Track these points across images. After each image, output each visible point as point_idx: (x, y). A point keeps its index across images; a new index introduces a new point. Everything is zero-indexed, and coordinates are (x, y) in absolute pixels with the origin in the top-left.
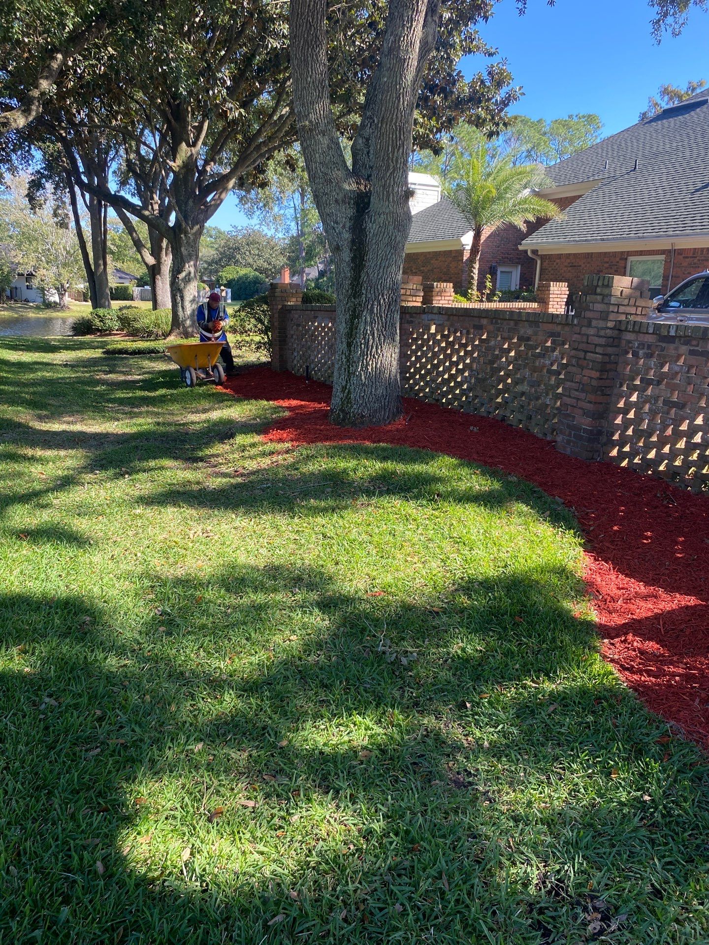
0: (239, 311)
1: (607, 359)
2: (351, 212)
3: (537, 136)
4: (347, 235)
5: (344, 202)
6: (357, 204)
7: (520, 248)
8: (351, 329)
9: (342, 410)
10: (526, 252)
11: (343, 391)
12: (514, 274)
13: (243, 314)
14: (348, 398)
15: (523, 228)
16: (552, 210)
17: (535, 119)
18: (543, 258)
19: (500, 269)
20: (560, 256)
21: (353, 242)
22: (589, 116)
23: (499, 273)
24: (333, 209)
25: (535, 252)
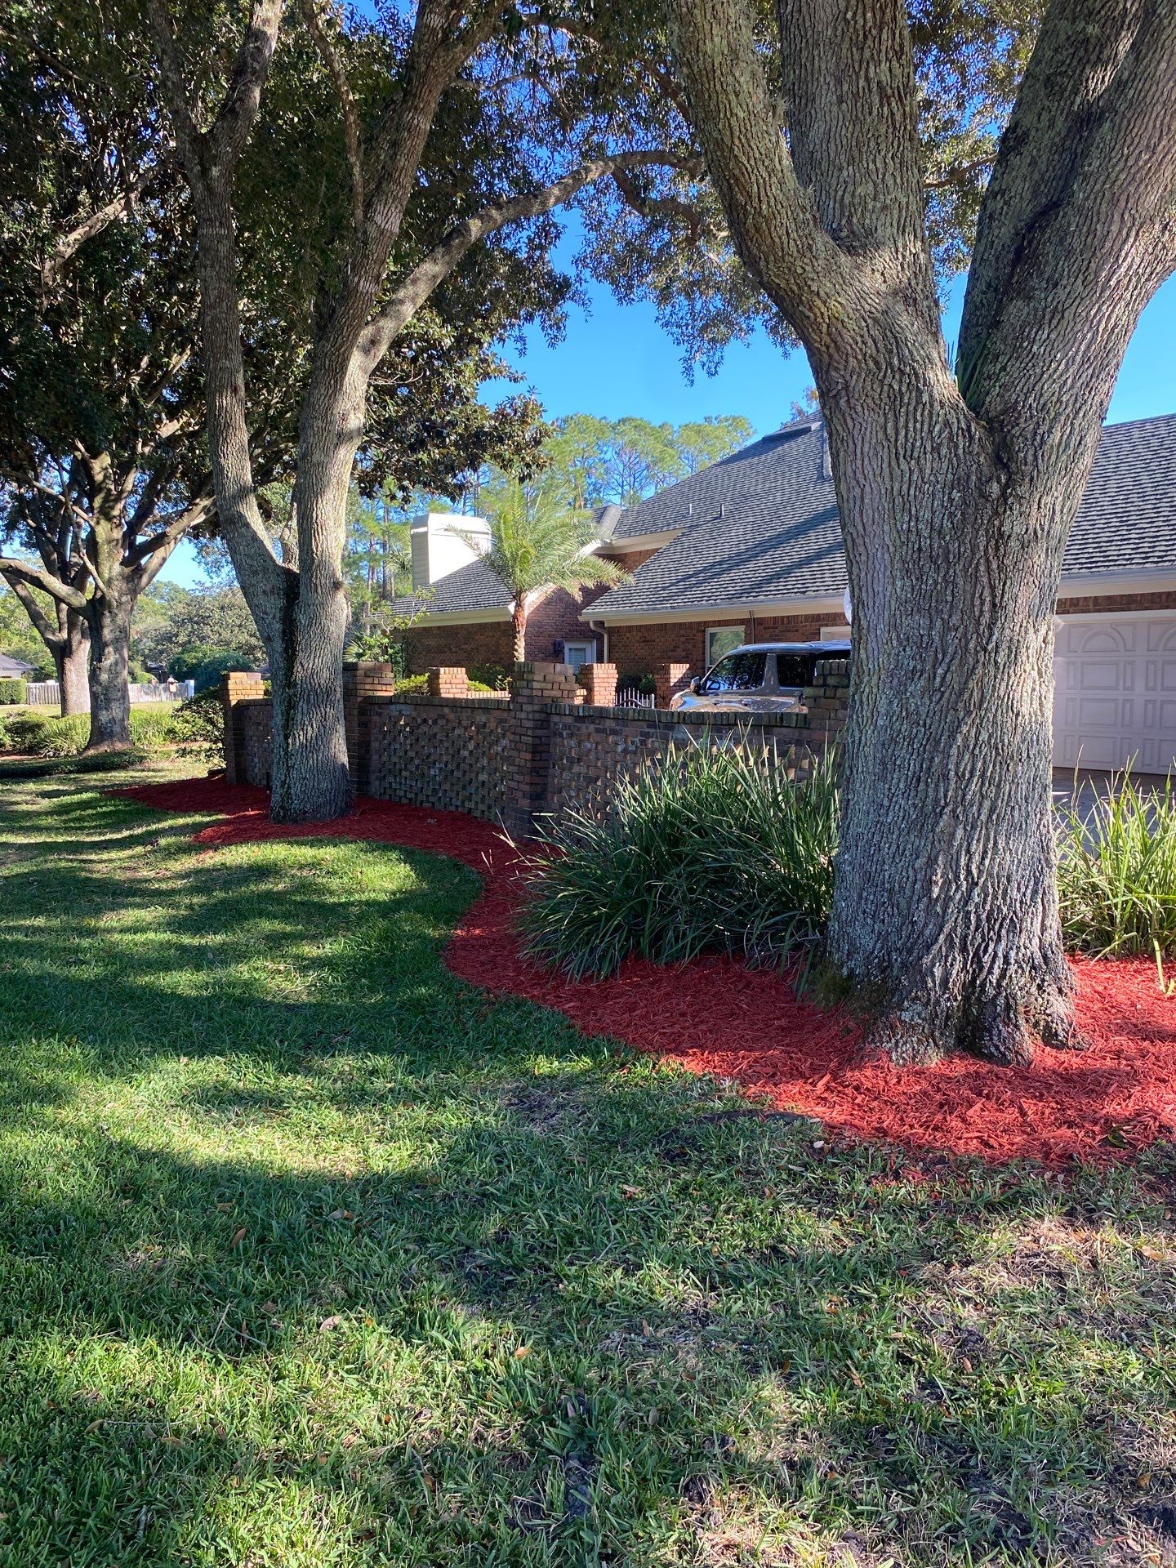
0: (181, 709)
1: (537, 741)
2: (281, 603)
3: (660, 446)
4: (278, 626)
5: (272, 593)
6: (287, 595)
7: (581, 619)
8: (287, 720)
9: (282, 807)
10: (588, 623)
11: (282, 787)
12: (588, 651)
13: (187, 713)
14: (288, 793)
15: (578, 597)
16: (611, 571)
17: (656, 423)
18: (612, 631)
19: (567, 646)
20: (630, 629)
21: (284, 632)
22: (735, 419)
23: (566, 651)
24: (262, 599)
25: (601, 624)
